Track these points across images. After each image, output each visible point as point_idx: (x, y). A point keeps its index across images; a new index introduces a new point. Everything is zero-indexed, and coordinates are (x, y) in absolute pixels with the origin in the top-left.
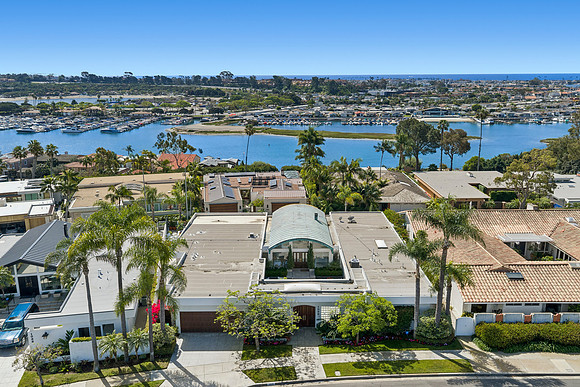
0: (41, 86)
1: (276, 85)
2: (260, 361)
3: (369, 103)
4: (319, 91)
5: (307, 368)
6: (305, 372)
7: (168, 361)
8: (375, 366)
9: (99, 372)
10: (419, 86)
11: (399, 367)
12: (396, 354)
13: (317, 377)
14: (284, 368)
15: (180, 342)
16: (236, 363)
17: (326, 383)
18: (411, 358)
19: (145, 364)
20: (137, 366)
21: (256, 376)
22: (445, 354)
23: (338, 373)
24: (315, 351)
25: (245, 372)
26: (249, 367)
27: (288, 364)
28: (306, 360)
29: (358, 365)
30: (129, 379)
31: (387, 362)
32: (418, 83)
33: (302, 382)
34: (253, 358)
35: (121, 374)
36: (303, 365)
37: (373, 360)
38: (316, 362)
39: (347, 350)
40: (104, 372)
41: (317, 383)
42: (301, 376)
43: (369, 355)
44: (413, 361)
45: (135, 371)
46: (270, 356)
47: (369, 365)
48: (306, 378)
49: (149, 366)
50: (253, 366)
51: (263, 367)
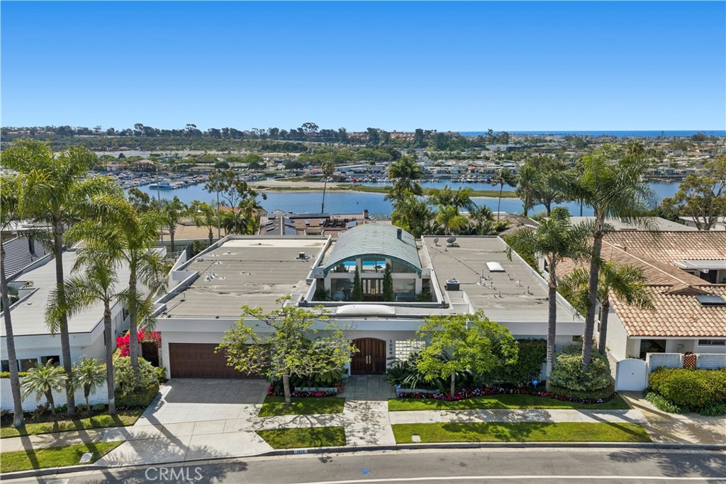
0: (85, 140)
1: (370, 140)
2: (289, 418)
3: (487, 159)
4: (424, 145)
5: (365, 430)
6: (361, 435)
7: (140, 415)
8: (482, 429)
9: (21, 428)
10: (550, 141)
11: (521, 430)
12: (516, 413)
13: (381, 443)
14: (327, 429)
15: (165, 390)
16: (249, 420)
17: (395, 452)
18: (542, 419)
19: (99, 418)
20: (86, 422)
21: (277, 439)
22: (600, 416)
23: (416, 439)
24: (381, 408)
25: (260, 433)
26: (270, 426)
27: (335, 423)
28: (365, 419)
29: (452, 427)
30: (66, 438)
31: (501, 424)
32: (548, 138)
33: (354, 450)
34: (279, 413)
35: (56, 431)
36: (359, 426)
37: (477, 420)
38: (382, 421)
39: (434, 406)
40: (29, 428)
41: (380, 453)
42: (353, 441)
43: (470, 414)
44: (546, 424)
45: (80, 428)
46: (306, 412)
47: (470, 427)
48: (362, 444)
49: (105, 421)
50: (276, 425)
51: (292, 426)
